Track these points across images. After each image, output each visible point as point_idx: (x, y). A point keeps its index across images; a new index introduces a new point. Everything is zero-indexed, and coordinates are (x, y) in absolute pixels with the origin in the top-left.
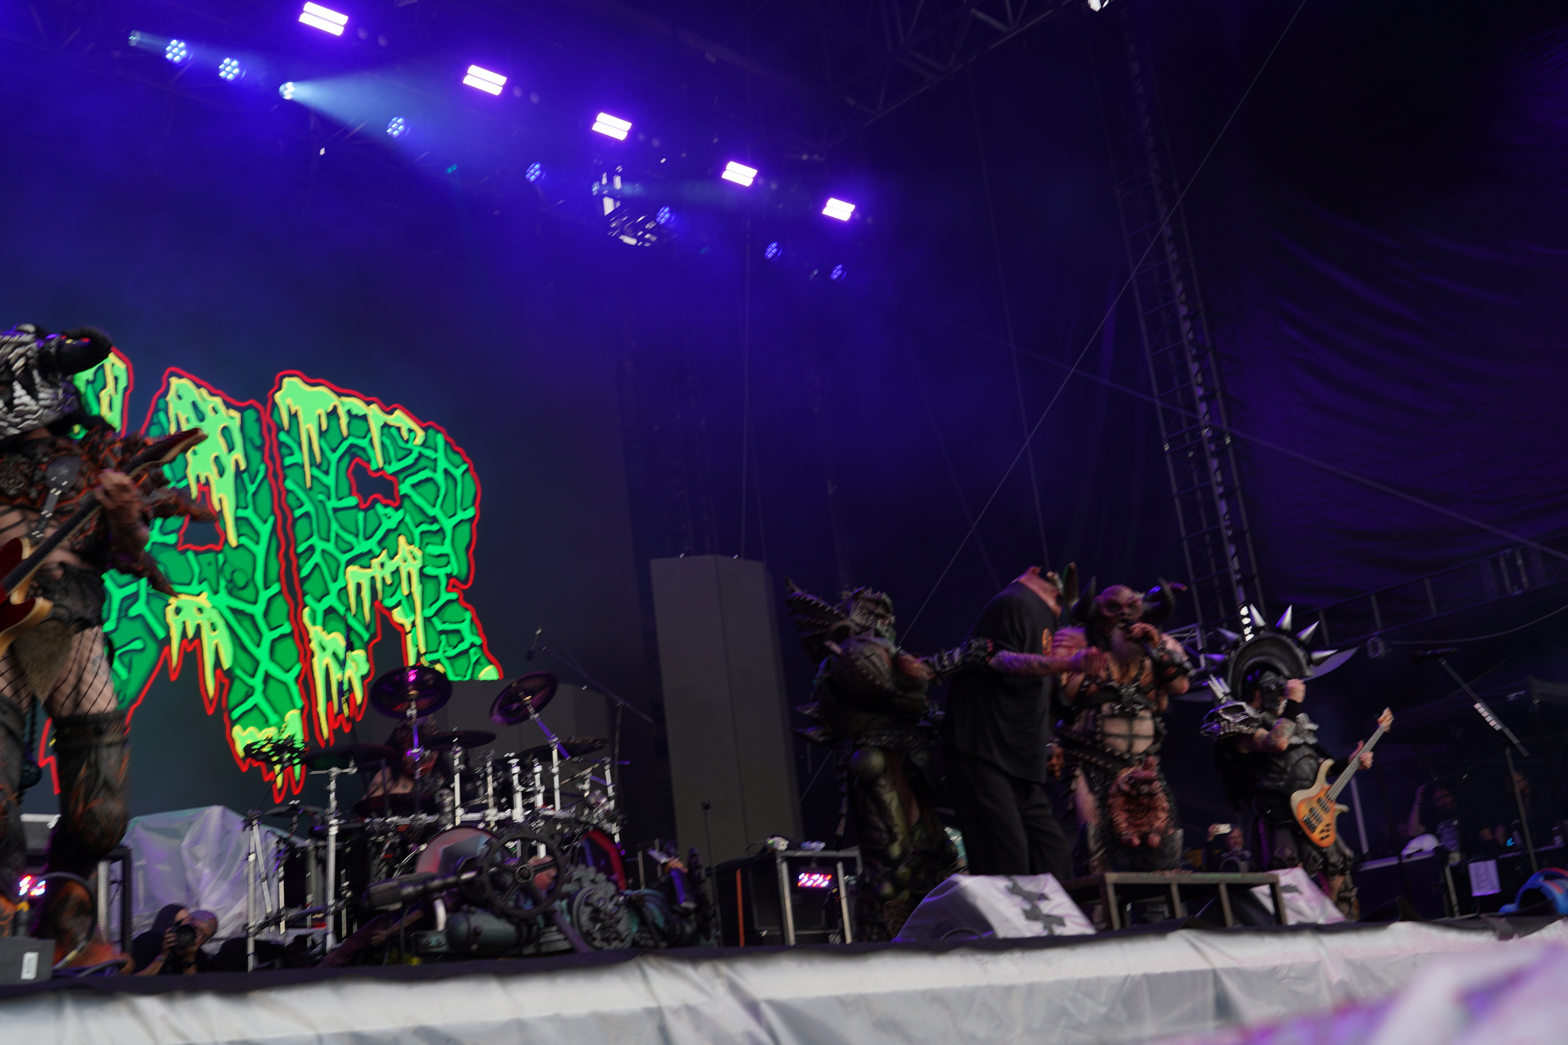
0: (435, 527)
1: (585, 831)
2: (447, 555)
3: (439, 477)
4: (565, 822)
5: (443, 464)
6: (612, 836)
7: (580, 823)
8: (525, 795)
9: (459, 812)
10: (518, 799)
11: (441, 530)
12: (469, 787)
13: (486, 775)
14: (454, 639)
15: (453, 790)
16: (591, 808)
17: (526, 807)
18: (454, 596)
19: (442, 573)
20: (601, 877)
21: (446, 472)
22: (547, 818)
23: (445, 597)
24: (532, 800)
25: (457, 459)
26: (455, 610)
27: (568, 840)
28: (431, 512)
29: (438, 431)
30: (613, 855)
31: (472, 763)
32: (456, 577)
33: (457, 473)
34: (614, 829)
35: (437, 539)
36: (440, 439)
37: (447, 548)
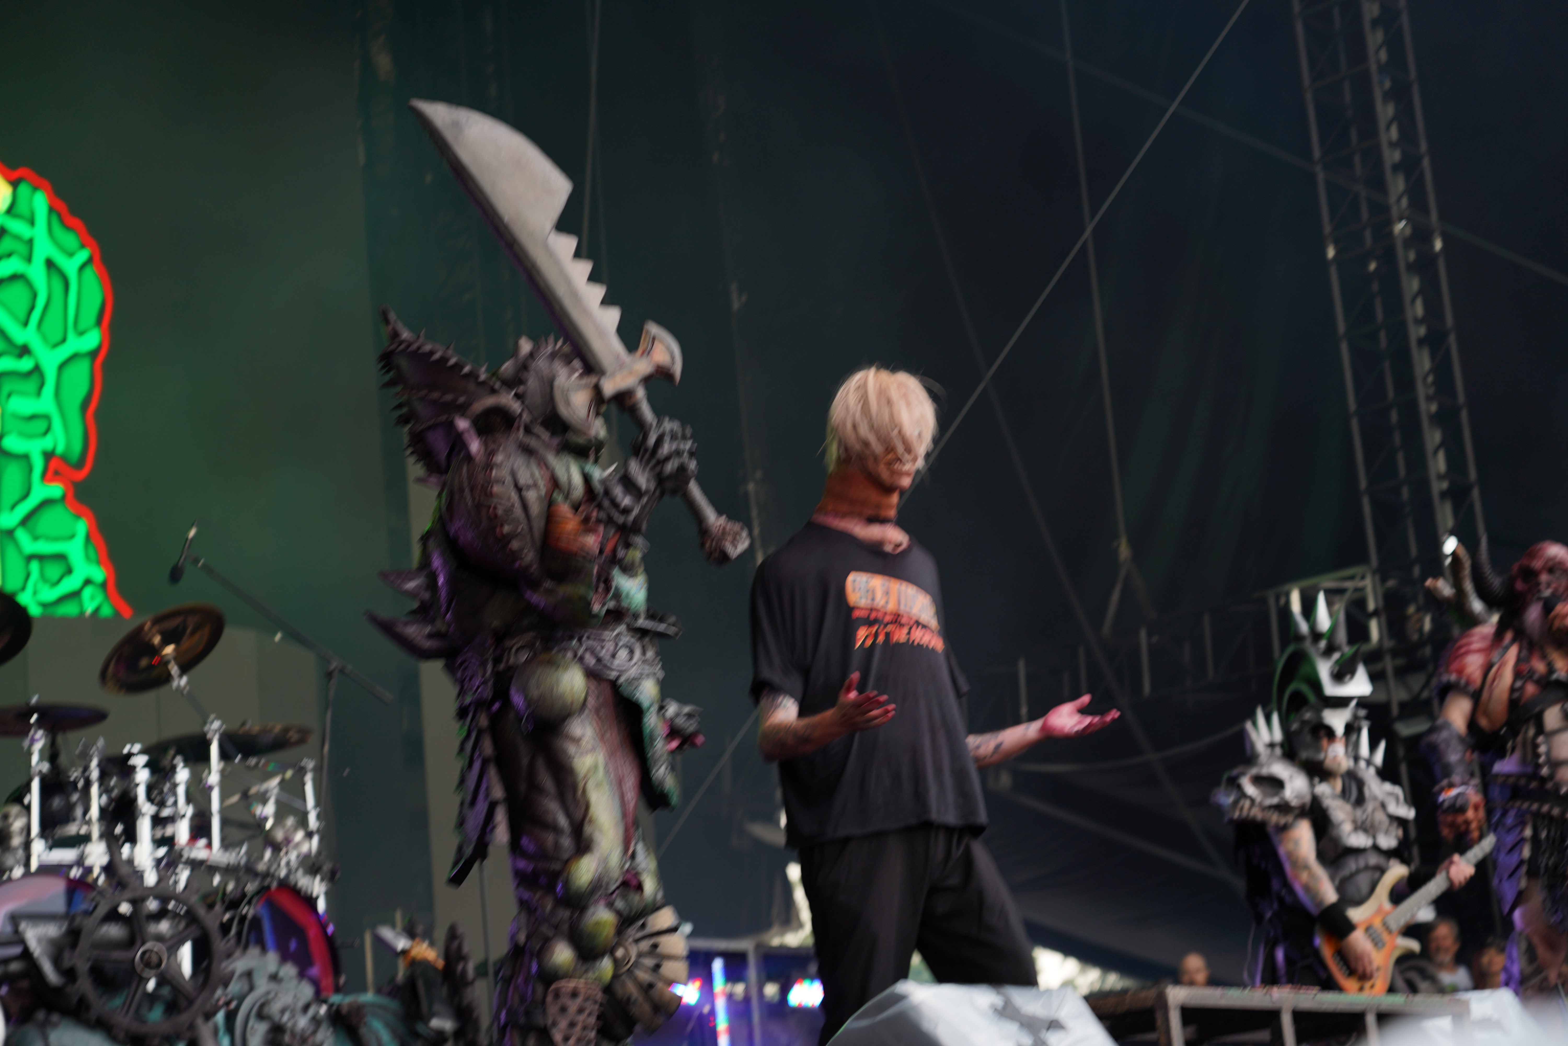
0: (26, 364)
1: (263, 890)
2: (47, 417)
3: (37, 273)
4: (228, 871)
5: (44, 248)
6: (311, 902)
7: (254, 874)
8: (157, 821)
9: (38, 846)
10: (144, 827)
11: (37, 369)
12: (57, 803)
13: (88, 784)
14: (54, 570)
15: (28, 808)
16: (277, 848)
17: (158, 842)
18: (56, 490)
19: (35, 448)
20: (289, 970)
21: (50, 264)
22: (195, 865)
23: (42, 491)
24: (169, 831)
25: (70, 239)
26: (60, 517)
27: (233, 904)
28: (19, 335)
29: (36, 187)
30: (312, 933)
31: (63, 760)
32: (63, 459)
33: (70, 266)
34: (317, 888)
35: (31, 385)
36: (40, 202)
37: (46, 403)
